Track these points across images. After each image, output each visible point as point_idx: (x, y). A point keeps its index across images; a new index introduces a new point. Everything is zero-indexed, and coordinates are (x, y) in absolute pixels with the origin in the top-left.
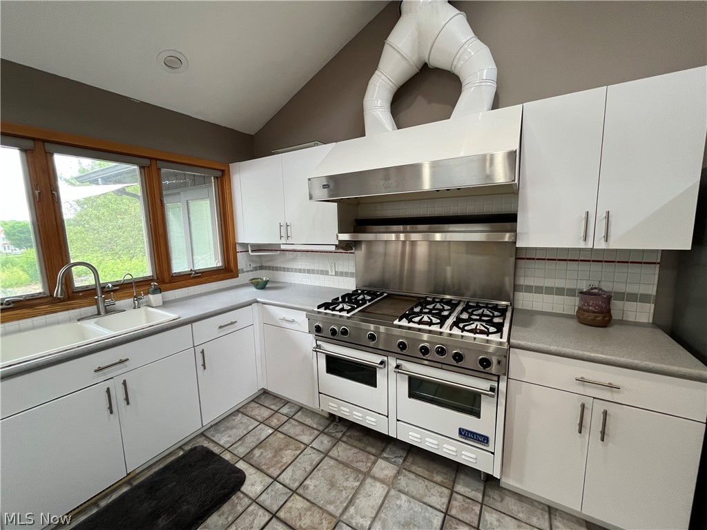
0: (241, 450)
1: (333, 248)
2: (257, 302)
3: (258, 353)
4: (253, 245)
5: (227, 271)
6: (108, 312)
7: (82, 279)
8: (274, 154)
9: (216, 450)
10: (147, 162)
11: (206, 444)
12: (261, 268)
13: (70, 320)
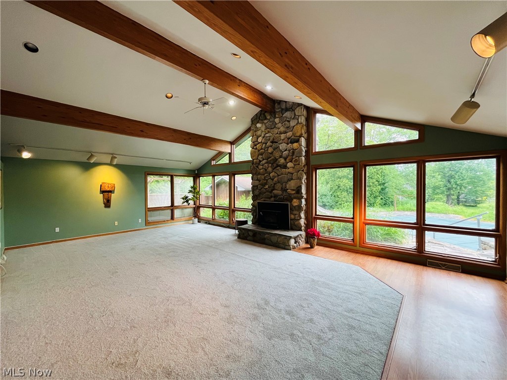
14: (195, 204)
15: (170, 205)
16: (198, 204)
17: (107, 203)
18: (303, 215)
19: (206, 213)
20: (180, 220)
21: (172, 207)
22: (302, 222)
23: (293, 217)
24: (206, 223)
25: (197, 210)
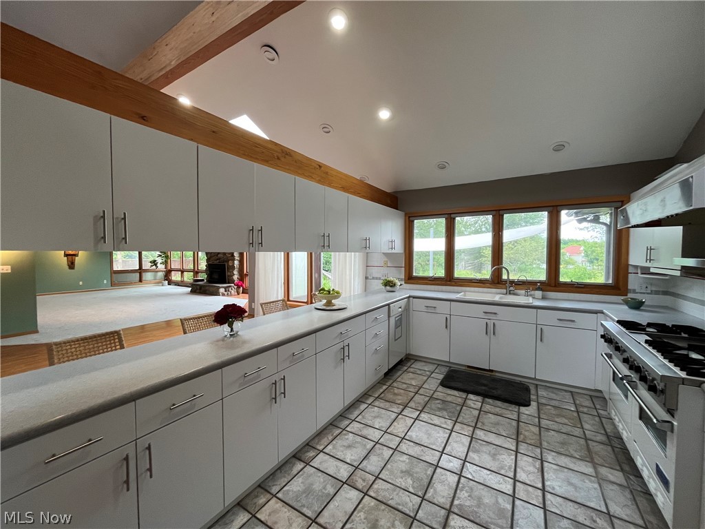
0: (543, 401)
1: (680, 273)
4: (641, 268)
5: (616, 288)
6: (510, 294)
9: (532, 392)
11: (532, 388)
13: (495, 293)
14: (166, 268)
15: (138, 268)
16: (169, 268)
17: (72, 265)
18: (236, 272)
19: (176, 277)
20: (149, 282)
21: (141, 271)
22: (236, 277)
23: (229, 274)
24: (176, 285)
25: (168, 274)
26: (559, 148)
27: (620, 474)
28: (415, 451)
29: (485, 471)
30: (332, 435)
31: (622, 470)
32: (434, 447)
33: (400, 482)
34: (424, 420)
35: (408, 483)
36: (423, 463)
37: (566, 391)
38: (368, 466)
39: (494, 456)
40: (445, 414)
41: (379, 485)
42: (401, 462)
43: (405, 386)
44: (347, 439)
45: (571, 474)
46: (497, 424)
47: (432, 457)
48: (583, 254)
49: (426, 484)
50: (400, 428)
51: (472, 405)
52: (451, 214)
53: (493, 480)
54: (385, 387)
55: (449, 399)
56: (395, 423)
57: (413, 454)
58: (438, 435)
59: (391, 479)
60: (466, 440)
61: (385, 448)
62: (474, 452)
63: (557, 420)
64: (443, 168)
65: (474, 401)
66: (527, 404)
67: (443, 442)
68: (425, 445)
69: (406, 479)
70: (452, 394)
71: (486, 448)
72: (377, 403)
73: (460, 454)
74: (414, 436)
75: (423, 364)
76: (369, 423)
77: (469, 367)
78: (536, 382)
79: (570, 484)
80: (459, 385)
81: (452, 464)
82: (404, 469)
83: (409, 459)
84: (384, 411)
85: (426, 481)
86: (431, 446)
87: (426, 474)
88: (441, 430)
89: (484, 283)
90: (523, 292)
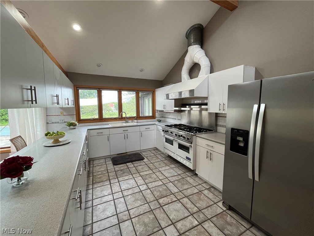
0: (146, 156)
1: (173, 112)
2: (156, 124)
3: (155, 137)
4: (159, 111)
5: (153, 117)
6: (127, 122)
7: (124, 116)
8: (164, 87)
9: (142, 155)
10: (137, 91)
11: (141, 153)
12: (162, 117)
13: (121, 123)
26: (142, 71)
27: (173, 165)
28: (130, 192)
29: (153, 183)
30: (89, 213)
31: (173, 164)
32: (134, 186)
33: (137, 205)
34: (122, 180)
35: (139, 203)
36: (137, 194)
37: (148, 151)
38: (121, 210)
39: (151, 177)
40: (126, 174)
41: (132, 212)
42: (130, 199)
43: (100, 173)
44: (99, 209)
45: (167, 171)
46: (143, 168)
47: (137, 190)
48: (114, 107)
49: (144, 199)
50: (116, 188)
51: (131, 167)
52: (100, 88)
53: (157, 184)
54: (91, 178)
55: (122, 168)
56: (113, 188)
57: (131, 193)
58: (131, 182)
59: (133, 206)
60: (140, 178)
61: (119, 199)
62: (146, 180)
63: (153, 159)
64: (99, 66)
65: (130, 165)
66: (144, 159)
67: (135, 183)
68: (131, 188)
69: (138, 202)
70: (121, 166)
71: (147, 177)
72: (95, 186)
73: (143, 183)
74: (125, 188)
75: (98, 160)
76: (102, 195)
77: (118, 154)
78: (141, 151)
79: (169, 173)
80: (121, 162)
81: (144, 187)
82: (134, 200)
83: (131, 196)
84: (103, 187)
85: (143, 198)
86: (133, 187)
87: (141, 196)
88: (131, 180)
89: (116, 119)
90: (131, 121)
